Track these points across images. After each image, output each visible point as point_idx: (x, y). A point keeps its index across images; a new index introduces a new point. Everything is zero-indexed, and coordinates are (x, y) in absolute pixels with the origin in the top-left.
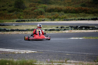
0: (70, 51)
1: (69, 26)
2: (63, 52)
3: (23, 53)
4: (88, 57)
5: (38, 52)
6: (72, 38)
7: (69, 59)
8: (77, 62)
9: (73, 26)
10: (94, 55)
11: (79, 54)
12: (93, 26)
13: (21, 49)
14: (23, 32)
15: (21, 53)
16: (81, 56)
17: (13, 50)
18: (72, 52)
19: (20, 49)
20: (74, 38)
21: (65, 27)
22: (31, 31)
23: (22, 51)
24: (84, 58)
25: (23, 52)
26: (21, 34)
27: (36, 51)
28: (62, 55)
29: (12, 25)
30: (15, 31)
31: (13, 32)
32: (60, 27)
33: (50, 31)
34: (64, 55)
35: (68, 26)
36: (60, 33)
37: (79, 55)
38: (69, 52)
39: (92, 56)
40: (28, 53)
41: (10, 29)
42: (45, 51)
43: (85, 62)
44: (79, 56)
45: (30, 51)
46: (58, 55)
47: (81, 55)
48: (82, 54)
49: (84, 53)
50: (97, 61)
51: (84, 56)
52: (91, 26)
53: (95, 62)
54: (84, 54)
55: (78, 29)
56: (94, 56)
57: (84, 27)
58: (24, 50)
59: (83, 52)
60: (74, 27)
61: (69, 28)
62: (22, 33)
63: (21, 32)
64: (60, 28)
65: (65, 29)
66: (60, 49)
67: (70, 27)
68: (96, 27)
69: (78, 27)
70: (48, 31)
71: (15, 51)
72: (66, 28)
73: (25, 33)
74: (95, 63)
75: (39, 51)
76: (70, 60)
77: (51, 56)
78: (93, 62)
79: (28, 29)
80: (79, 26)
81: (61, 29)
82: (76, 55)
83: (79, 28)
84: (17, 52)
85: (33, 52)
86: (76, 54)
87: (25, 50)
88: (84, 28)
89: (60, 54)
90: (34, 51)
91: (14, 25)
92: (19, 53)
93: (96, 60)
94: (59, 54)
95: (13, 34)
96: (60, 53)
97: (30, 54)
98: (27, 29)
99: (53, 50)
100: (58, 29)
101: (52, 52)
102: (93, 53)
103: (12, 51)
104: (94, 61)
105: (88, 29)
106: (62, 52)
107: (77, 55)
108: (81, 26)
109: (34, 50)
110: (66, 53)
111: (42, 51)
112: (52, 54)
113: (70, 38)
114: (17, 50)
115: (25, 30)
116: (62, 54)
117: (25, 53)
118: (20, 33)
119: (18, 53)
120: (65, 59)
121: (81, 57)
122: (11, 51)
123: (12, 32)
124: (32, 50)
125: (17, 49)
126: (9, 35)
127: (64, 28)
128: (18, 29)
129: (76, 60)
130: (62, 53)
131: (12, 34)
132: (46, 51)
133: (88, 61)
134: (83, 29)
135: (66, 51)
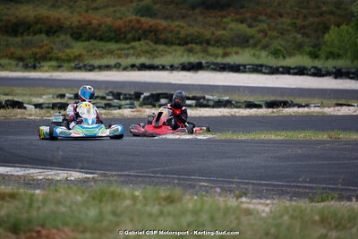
2: (185, 177)
3: (61, 181)
12: (199, 95)
15: (53, 180)
25: (56, 175)
27: (96, 175)
32: (72, 96)
33: (53, 108)
40: (72, 178)
42: (123, 173)
52: (190, 96)
60: (126, 95)
61: (108, 97)
64: (70, 99)
67: (111, 97)
68: (211, 97)
69: (142, 96)
70: (48, 108)
71: (27, 172)
80: (146, 94)
82: (231, 186)
85: (88, 178)
88: (163, 101)
106: (181, 177)
108: (154, 93)
117: (67, 179)
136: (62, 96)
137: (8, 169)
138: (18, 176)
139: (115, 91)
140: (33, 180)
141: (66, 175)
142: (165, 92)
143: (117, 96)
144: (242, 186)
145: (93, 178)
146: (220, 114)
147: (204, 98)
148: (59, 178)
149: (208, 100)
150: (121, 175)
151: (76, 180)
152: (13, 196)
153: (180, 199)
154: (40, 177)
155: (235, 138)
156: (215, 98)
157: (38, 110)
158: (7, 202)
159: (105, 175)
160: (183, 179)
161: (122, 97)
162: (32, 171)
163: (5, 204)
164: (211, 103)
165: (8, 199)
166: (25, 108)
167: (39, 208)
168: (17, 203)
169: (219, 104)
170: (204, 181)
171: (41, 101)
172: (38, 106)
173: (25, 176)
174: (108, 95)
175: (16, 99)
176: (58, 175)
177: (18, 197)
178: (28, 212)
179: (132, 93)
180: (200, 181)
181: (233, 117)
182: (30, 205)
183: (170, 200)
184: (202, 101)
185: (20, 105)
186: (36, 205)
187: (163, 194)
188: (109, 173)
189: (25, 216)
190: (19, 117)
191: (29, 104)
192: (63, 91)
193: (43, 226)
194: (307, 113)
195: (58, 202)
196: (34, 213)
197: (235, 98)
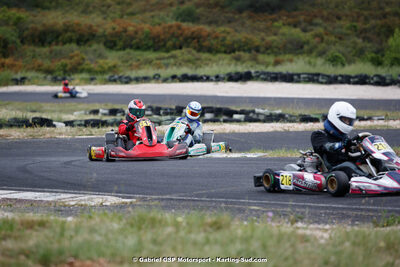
2: (233, 200)
3: (95, 206)
12: (248, 109)
15: (87, 206)
25: (89, 200)
27: (134, 200)
32: (106, 112)
33: (85, 126)
40: (108, 204)
42: (164, 197)
47: (303, 210)
52: (238, 109)
60: (165, 109)
67: (150, 113)
68: (261, 111)
70: (79, 125)
71: (58, 197)
85: (126, 203)
88: (208, 116)
99: (192, 196)
100: (96, 117)
101: (194, 200)
105: (225, 117)
106: (229, 200)
117: (102, 204)
127: (122, 112)
132: (168, 197)
136: (96, 112)
137: (37, 194)
138: (48, 202)
139: (155, 105)
140: (65, 206)
141: (101, 200)
142: (210, 105)
143: (157, 111)
144: (298, 210)
145: (131, 203)
146: (271, 130)
147: (253, 112)
148: (93, 204)
149: (258, 114)
150: (163, 199)
151: (112, 206)
152: (42, 224)
153: (228, 225)
154: (73, 203)
155: (289, 156)
156: (266, 111)
157: (69, 128)
158: (37, 231)
159: (144, 200)
160: (231, 203)
161: (162, 112)
162: (63, 196)
163: (34, 233)
164: (262, 117)
165: (36, 227)
166: (54, 126)
167: (71, 237)
168: (47, 231)
169: (270, 118)
170: (255, 205)
171: (71, 117)
172: (69, 123)
173: (55, 202)
175: (44, 116)
176: (91, 200)
177: (47, 225)
178: (59, 242)
179: (174, 107)
180: (250, 204)
181: (287, 132)
182: (62, 234)
183: (217, 226)
184: (251, 115)
185: (48, 123)
186: (68, 234)
187: (209, 219)
188: (149, 197)
189: (56, 246)
190: (48, 135)
191: (59, 121)
192: (96, 106)
193: (76, 257)
194: (371, 126)
195: (92, 230)
196: (66, 243)
197: (288, 111)
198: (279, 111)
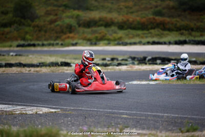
0: (129, 110)
1: (128, 56)
2: (116, 111)
3: (32, 114)
4: (166, 121)
5: (64, 111)
6: (135, 82)
7: (127, 127)
8: (144, 132)
9: (137, 56)
10: (180, 117)
11: (148, 115)
13: (26, 106)
14: (32, 69)
15: (26, 114)
16: (152, 120)
17: (10, 106)
18: (134, 112)
19: (25, 104)
20: (139, 83)
21: (120, 59)
22: (48, 68)
23: (28, 110)
24: (158, 124)
25: (30, 110)
26: (27, 72)
27: (59, 110)
28: (113, 117)
29: (9, 55)
30: (14, 66)
31: (11, 69)
32: (109, 59)
34: (118, 118)
35: (125, 57)
36: (109, 72)
37: (149, 118)
38: (128, 112)
39: (176, 120)
41: (3, 63)
42: (78, 108)
43: (161, 132)
44: (149, 120)
45: (45, 110)
46: (104, 117)
47: (152, 118)
48: (154, 116)
49: (158, 114)
50: (185, 131)
51: (159, 119)
52: (173, 58)
53: (182, 132)
54: (159, 116)
55: (146, 64)
56: (179, 121)
57: (160, 58)
58: (34, 106)
59: (157, 112)
60: (138, 58)
62: (30, 71)
63: (28, 69)
64: (108, 61)
65: (119, 62)
66: (109, 104)
67: (130, 60)
69: (147, 59)
71: (14, 108)
72: (123, 60)
73: (37, 71)
74: (181, 134)
75: (66, 110)
76: (130, 129)
77: (91, 120)
78: (177, 133)
79: (42, 63)
80: (150, 58)
81: (110, 64)
82: (142, 118)
83: (149, 60)
84: (19, 112)
85: (52, 112)
86: (142, 115)
87: (35, 108)
88: (158, 61)
89: (109, 116)
90: (54, 109)
91: (11, 54)
92: (24, 113)
93: (183, 129)
94: (107, 116)
95: (12, 73)
96: (110, 113)
97: (46, 115)
98: (40, 63)
99: (94, 108)
100: (104, 62)
101: (93, 111)
102: (178, 114)
103: (8, 110)
104: (180, 130)
105: (167, 62)
106: (114, 111)
107: (144, 118)
108: (154, 56)
109: (54, 107)
110: (123, 114)
111: (72, 108)
112: (93, 116)
113: (130, 83)
114: (19, 107)
115: (36, 64)
116: (113, 115)
117: (36, 113)
118: (26, 70)
119: (22, 114)
120: (120, 126)
121: (152, 122)
122: (5, 110)
123: (7, 69)
124: (50, 108)
125: (19, 105)
126: (2, 74)
127: (117, 60)
128: (22, 62)
129: (143, 129)
130: (114, 113)
131: (7, 74)
132: (80, 108)
133: (167, 130)
134: (156, 64)
135: (120, 110)
136: (104, 59)
139: (133, 56)
143: (133, 59)
145: (55, 112)
151: (43, 114)
161: (136, 59)
166: (71, 66)
174: (129, 58)
179: (142, 57)
190: (61, 71)
191: (74, 63)
198: (194, 59)
